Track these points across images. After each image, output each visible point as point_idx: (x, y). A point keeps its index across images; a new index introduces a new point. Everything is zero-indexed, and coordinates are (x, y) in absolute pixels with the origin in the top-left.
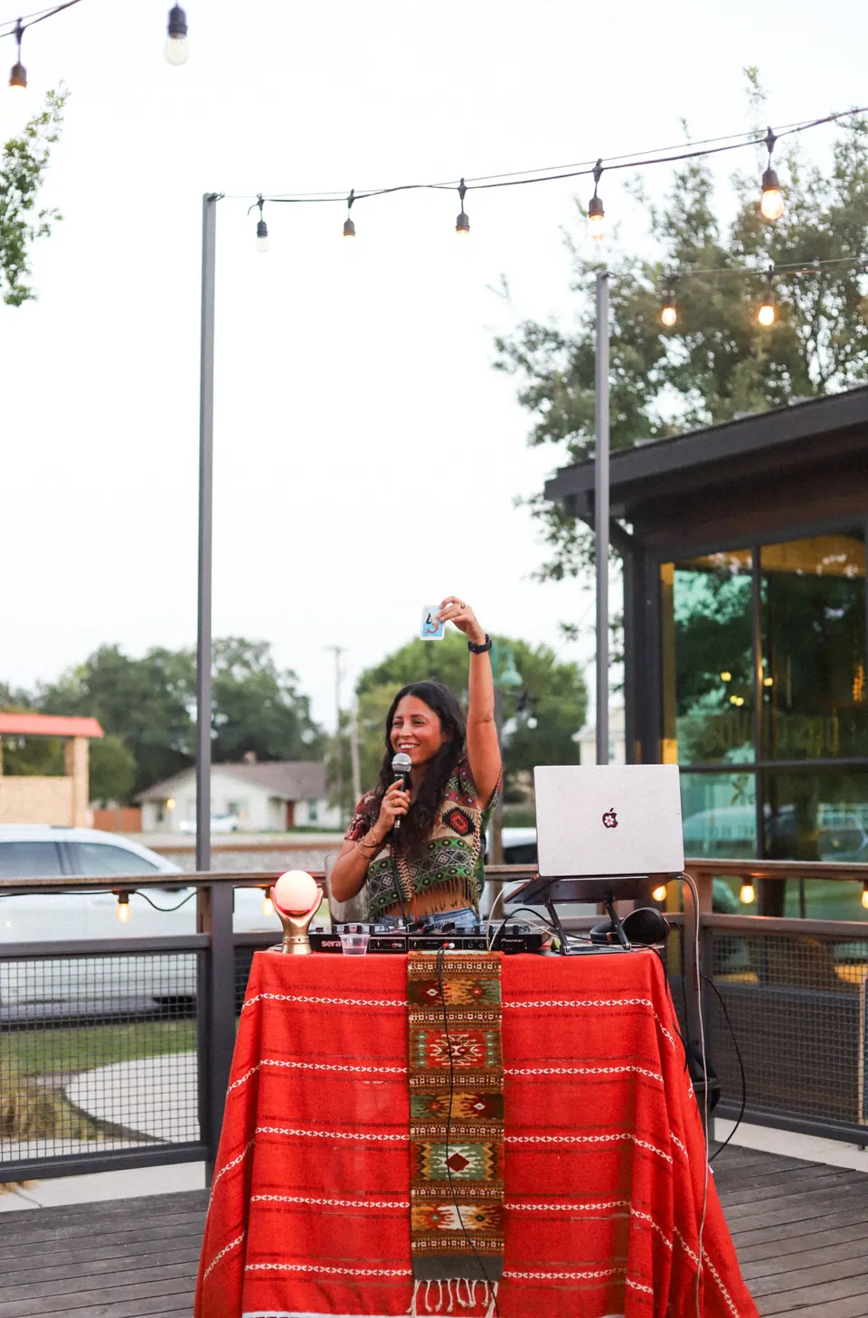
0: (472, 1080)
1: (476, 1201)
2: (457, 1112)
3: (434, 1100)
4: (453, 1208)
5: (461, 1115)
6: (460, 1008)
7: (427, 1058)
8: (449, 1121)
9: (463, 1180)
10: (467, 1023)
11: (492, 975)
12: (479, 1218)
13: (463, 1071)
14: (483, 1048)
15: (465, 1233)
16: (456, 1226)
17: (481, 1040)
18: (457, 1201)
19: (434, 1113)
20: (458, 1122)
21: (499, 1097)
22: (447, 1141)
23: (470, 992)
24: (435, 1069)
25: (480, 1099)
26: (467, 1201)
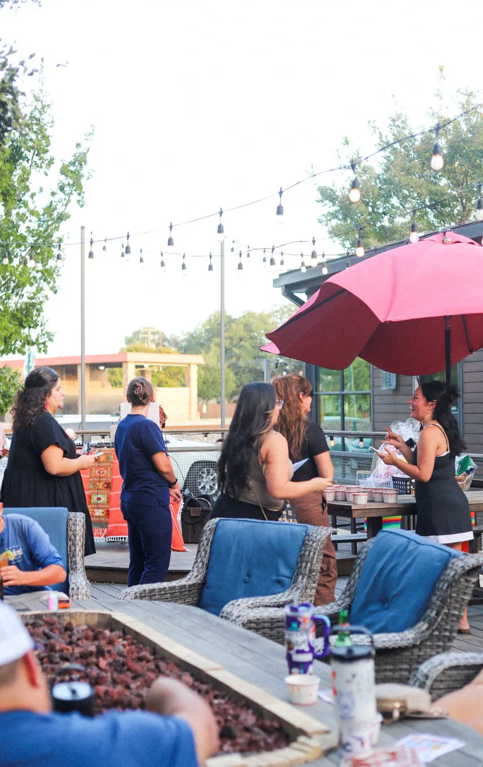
0: (104, 479)
1: (103, 508)
2: (100, 487)
3: (95, 484)
4: (97, 510)
5: (101, 488)
6: (104, 462)
7: (95, 474)
8: (98, 489)
9: (100, 503)
10: (104, 466)
11: (110, 454)
12: (103, 513)
13: (102, 477)
14: (108, 472)
15: (99, 517)
16: (97, 515)
17: (107, 470)
18: (98, 508)
19: (95, 487)
20: (101, 489)
21: (110, 483)
22: (98, 494)
23: (106, 458)
24: (96, 477)
25: (106, 484)
26: (100, 508)
